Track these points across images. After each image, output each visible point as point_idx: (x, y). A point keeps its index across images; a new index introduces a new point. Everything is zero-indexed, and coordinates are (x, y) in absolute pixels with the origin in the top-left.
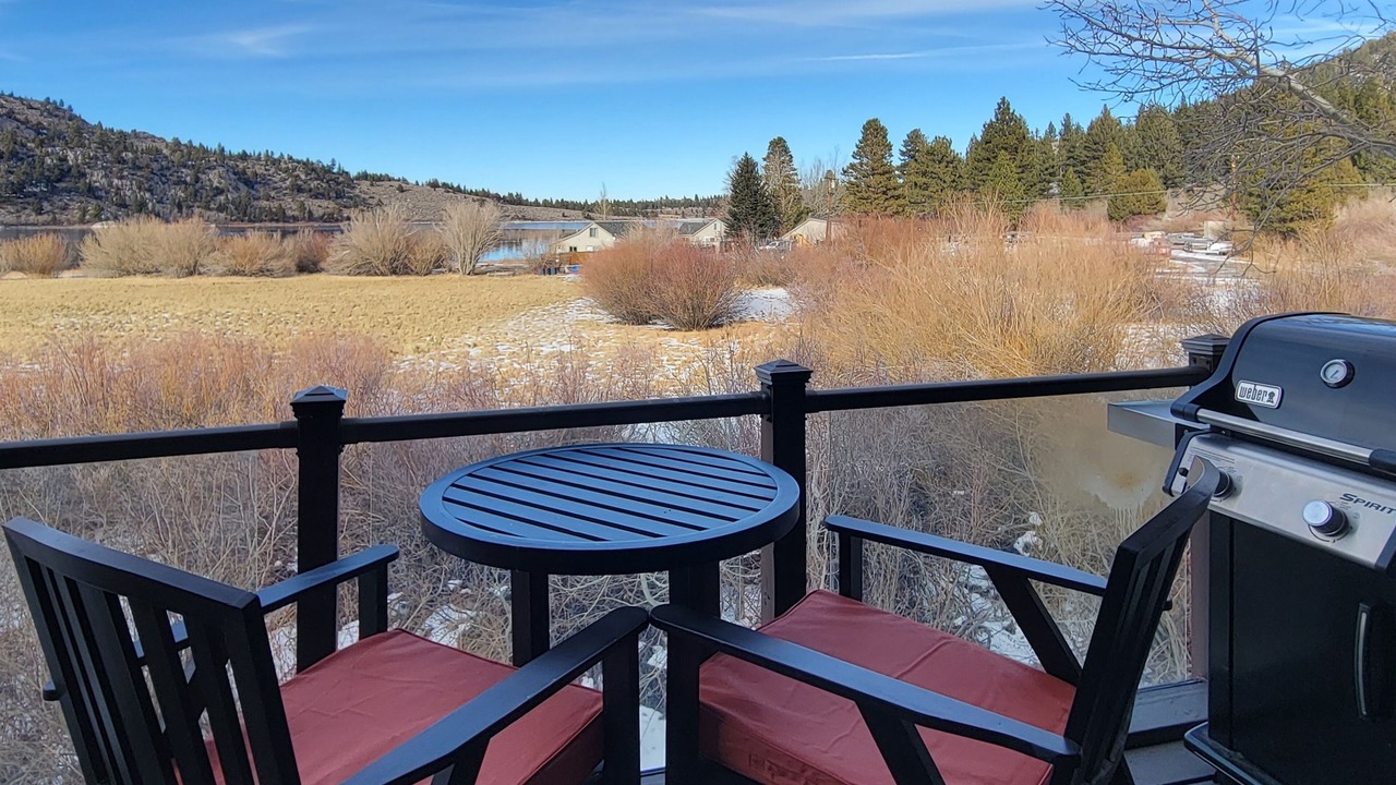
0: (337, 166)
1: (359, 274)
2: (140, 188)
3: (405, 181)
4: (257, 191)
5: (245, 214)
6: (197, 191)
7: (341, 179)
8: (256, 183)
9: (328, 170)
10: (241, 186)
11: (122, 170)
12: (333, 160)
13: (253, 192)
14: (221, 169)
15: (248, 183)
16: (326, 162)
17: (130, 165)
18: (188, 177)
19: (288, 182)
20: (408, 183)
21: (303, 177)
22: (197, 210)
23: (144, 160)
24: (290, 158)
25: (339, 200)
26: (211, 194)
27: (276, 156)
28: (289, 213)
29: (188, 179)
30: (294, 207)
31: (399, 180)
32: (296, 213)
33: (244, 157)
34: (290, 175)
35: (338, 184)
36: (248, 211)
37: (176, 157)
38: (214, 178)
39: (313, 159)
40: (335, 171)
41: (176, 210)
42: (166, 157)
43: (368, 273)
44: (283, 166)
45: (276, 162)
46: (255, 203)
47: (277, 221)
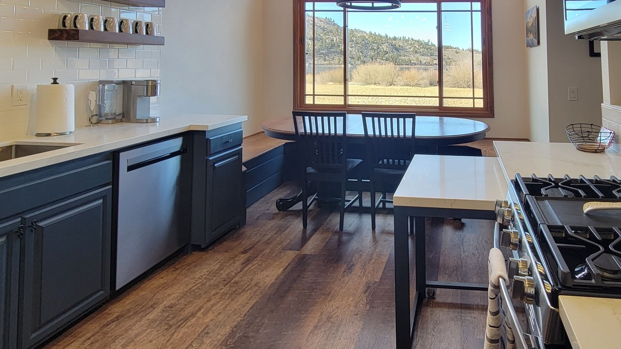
0: (430, 43)
1: (455, 87)
2: (358, 51)
3: (458, 48)
4: (400, 53)
5: (396, 62)
6: (378, 52)
7: (432, 48)
8: (400, 49)
9: (427, 44)
10: (394, 50)
11: (352, 44)
12: (429, 40)
13: (399, 53)
14: (387, 44)
15: (396, 49)
16: (426, 41)
17: (355, 42)
18: (375, 46)
19: (411, 49)
20: (459, 50)
21: (417, 47)
22: (378, 60)
23: (360, 40)
24: (412, 39)
25: (432, 57)
26: (383, 54)
27: (407, 38)
28: (413, 62)
29: (375, 48)
30: (414, 59)
31: (456, 48)
32: (415, 62)
33: (395, 39)
34: (413, 46)
35: (431, 50)
36: (397, 61)
37: (371, 39)
38: (384, 47)
39: (421, 40)
40: (430, 44)
41: (371, 60)
42: (367, 39)
43: (458, 87)
44: (410, 42)
45: (407, 41)
46: (399, 57)
47: (408, 65)
